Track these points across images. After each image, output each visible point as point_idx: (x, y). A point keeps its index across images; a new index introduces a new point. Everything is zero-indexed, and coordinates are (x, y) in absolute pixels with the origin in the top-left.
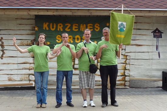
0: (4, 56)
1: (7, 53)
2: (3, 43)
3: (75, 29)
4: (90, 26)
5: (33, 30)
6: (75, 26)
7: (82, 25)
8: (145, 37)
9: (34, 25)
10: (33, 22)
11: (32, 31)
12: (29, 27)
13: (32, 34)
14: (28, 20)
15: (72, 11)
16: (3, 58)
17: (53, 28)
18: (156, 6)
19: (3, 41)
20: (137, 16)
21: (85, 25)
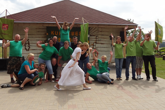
0: (30, 49)
1: (31, 48)
2: (29, 42)
4: (77, 33)
7: (72, 32)
8: (105, 40)
9: (46, 32)
10: (45, 30)
11: (45, 36)
12: (43, 33)
13: (45, 37)
14: (43, 30)
17: (56, 34)
18: (112, 22)
19: (29, 41)
20: (102, 28)
21: (74, 32)
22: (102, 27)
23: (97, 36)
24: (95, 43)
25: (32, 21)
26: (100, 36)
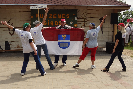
3: (55, 17)
4: (64, 15)
5: (30, 18)
6: (55, 15)
9: (30, 15)
10: (30, 13)
12: (28, 17)
13: (29, 21)
14: (27, 12)
15: (53, 6)
16: (14, 35)
18: (102, 3)
19: (13, 25)
20: (91, 10)
21: (60, 15)
22: (91, 8)
23: (85, 19)
24: (83, 27)
25: (16, 3)
26: (88, 19)
